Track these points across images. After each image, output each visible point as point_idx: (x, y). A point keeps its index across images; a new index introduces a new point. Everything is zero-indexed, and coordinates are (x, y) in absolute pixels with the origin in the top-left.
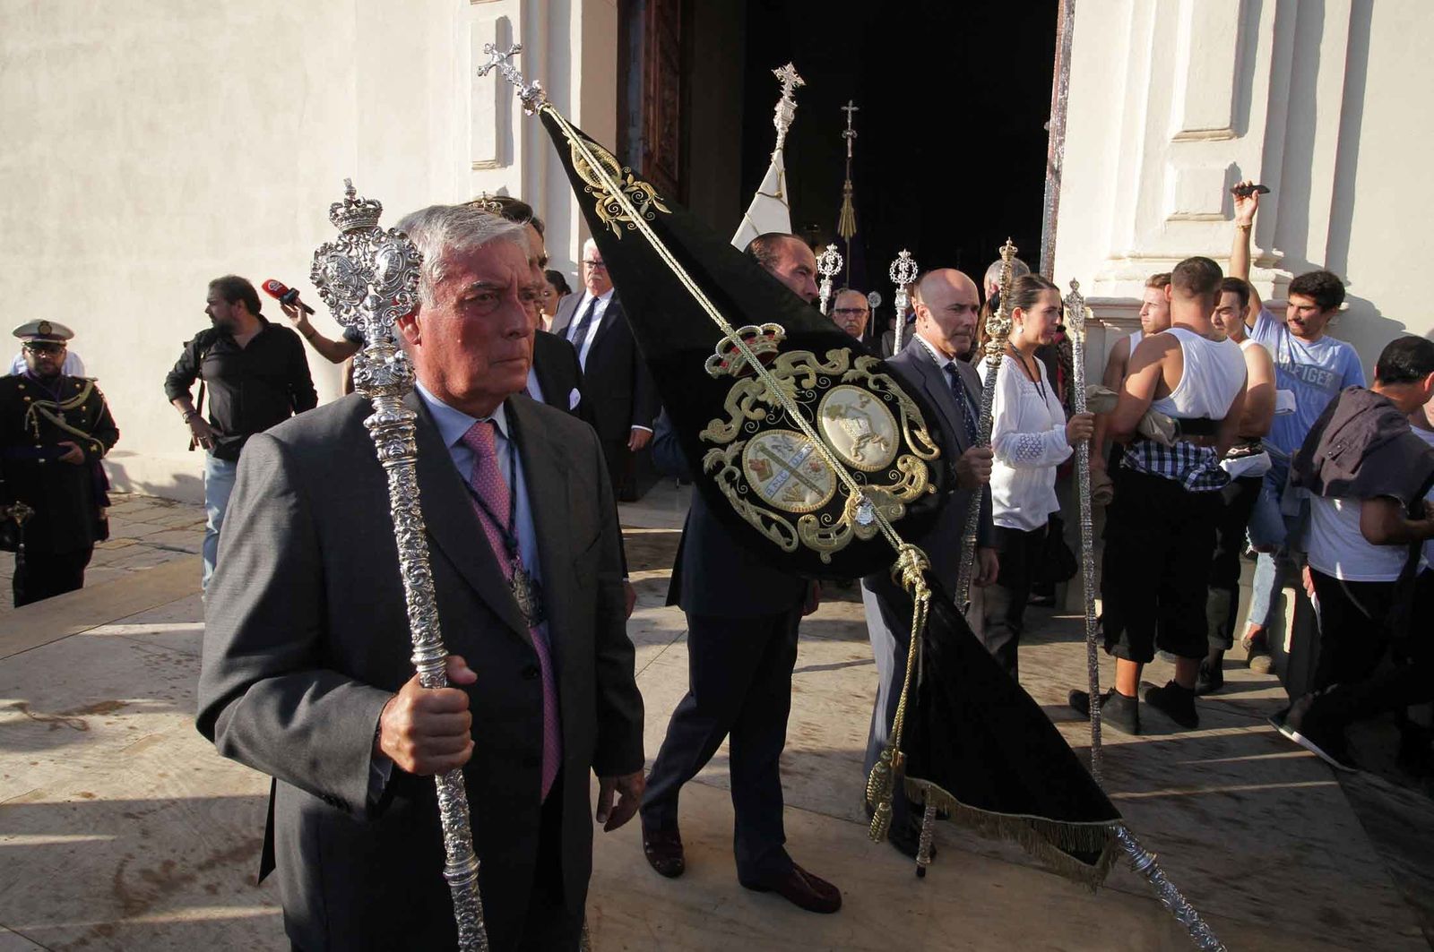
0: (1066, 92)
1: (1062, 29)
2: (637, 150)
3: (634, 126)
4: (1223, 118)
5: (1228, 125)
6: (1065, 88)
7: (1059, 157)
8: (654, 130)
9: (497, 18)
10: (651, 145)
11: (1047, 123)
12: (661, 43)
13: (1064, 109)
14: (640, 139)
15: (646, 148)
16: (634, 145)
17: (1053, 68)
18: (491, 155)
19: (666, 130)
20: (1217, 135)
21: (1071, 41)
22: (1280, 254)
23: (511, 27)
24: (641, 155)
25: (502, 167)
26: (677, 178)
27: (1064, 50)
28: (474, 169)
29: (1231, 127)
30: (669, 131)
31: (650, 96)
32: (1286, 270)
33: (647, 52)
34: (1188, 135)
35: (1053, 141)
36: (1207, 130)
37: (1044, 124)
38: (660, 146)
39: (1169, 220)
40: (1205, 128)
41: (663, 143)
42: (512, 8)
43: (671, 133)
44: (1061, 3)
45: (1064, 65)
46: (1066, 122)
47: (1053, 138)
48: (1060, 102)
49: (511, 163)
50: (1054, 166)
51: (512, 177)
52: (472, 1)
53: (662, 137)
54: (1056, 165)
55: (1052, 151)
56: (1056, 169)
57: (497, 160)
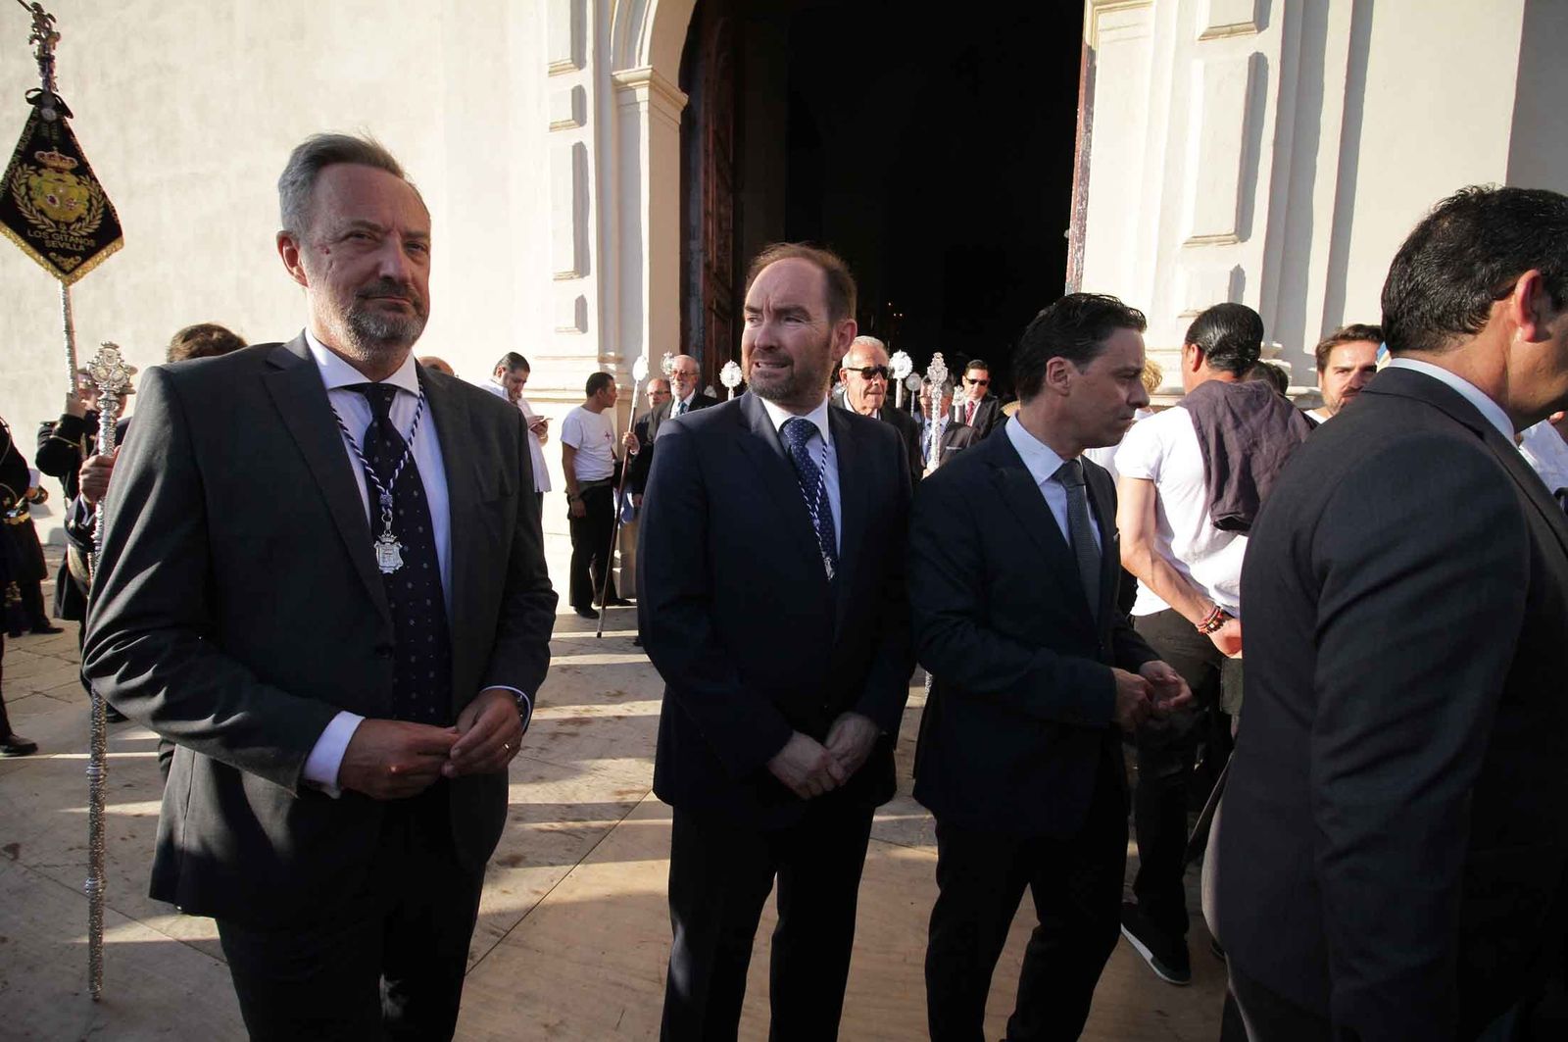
0: (1084, 203)
1: (1080, 145)
2: (698, 261)
3: (694, 239)
4: (1228, 224)
5: (1233, 231)
6: (1085, 198)
7: (1078, 262)
8: (712, 240)
9: (573, 144)
10: (710, 255)
11: (1067, 232)
12: (717, 164)
13: (1083, 217)
14: (700, 251)
15: (706, 259)
16: (696, 256)
17: (1072, 182)
18: (570, 266)
19: (722, 242)
20: (1222, 241)
21: (1088, 157)
22: (1279, 346)
23: (586, 152)
24: (701, 265)
25: (580, 277)
26: (731, 285)
27: (1082, 164)
28: (555, 280)
29: (1235, 233)
30: (726, 241)
31: (708, 212)
32: (1284, 360)
33: (706, 172)
34: (1197, 241)
35: (1072, 248)
36: (1214, 236)
37: (1064, 232)
38: (718, 257)
39: (1180, 317)
40: (1212, 234)
41: (720, 254)
42: (587, 135)
43: (726, 245)
44: (1079, 121)
45: (1082, 179)
46: (1085, 230)
47: (1072, 244)
48: (1079, 214)
49: (588, 273)
50: (1072, 270)
51: (589, 286)
52: (551, 128)
53: (719, 248)
54: (1075, 269)
55: (1072, 257)
56: (1075, 272)
57: (575, 272)
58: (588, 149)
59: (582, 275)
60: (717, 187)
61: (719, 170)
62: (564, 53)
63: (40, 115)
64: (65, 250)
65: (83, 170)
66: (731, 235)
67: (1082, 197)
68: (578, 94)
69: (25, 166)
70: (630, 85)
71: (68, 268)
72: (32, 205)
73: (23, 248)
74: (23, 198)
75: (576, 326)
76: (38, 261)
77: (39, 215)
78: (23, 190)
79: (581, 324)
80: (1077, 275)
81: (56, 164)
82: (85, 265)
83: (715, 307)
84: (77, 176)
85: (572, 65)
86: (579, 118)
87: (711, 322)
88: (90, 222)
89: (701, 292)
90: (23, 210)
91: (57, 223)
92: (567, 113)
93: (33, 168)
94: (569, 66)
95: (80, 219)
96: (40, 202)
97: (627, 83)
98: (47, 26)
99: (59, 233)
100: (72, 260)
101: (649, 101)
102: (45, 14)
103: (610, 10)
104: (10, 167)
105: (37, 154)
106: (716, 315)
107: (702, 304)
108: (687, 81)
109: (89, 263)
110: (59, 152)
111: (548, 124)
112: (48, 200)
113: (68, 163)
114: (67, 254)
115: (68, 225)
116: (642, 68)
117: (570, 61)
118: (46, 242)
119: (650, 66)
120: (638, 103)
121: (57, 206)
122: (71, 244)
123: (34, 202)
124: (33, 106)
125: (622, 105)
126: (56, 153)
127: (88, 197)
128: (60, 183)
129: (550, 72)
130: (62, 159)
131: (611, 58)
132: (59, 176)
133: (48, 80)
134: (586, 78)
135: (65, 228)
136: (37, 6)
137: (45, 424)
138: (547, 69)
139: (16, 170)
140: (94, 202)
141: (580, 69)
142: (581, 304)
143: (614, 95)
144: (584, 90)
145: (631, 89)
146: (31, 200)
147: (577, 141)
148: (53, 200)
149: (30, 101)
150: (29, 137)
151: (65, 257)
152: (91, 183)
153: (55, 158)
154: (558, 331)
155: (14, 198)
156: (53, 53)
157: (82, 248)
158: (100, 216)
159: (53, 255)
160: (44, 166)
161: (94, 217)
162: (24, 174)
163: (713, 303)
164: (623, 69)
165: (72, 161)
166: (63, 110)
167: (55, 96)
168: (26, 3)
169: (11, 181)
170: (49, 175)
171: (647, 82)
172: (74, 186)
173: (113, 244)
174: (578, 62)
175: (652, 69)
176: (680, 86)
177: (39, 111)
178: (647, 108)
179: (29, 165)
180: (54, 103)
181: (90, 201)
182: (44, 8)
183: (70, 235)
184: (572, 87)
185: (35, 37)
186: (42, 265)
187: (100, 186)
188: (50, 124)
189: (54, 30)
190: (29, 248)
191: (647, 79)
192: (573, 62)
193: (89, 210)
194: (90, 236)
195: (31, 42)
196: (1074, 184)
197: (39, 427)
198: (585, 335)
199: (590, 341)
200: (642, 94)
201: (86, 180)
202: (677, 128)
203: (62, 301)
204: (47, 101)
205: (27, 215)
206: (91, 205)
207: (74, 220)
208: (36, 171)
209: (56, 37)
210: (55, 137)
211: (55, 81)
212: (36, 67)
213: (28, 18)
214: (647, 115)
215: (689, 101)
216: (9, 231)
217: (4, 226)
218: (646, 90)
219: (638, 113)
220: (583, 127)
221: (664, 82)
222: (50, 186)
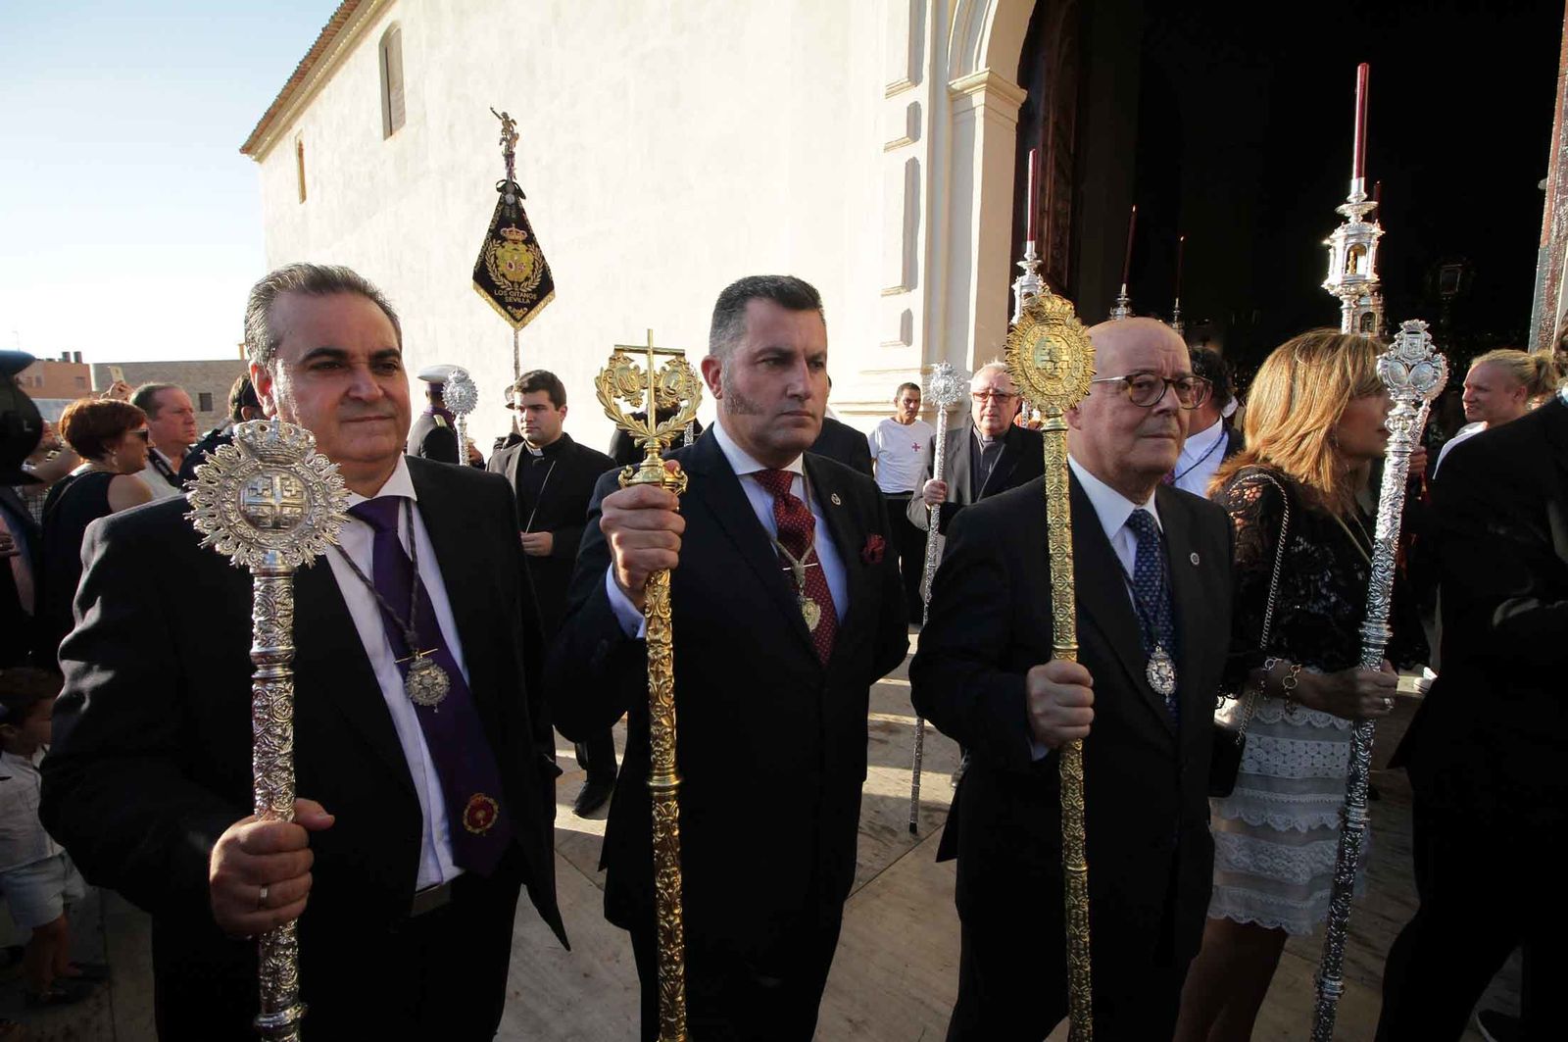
7: (1560, 219)
8: (1047, 242)
9: (907, 160)
11: (1542, 182)
12: (1056, 158)
18: (899, 283)
19: (1058, 239)
23: (919, 166)
25: (907, 291)
28: (883, 295)
37: (1537, 181)
41: (1055, 253)
42: (920, 150)
43: (1061, 243)
47: (1551, 198)
48: (1564, 154)
49: (916, 287)
50: (1551, 230)
51: (916, 300)
52: (886, 149)
53: (1053, 248)
54: (1555, 229)
55: (1550, 214)
56: (1555, 234)
57: (903, 287)
58: (920, 163)
59: (909, 290)
60: (1055, 183)
61: (1058, 165)
62: (902, 72)
63: (505, 201)
64: (517, 303)
65: (530, 240)
66: (1068, 232)
68: (914, 110)
69: (494, 241)
70: (966, 92)
71: (519, 317)
73: (491, 304)
74: (492, 266)
75: (902, 340)
76: (500, 313)
77: (501, 278)
78: (492, 259)
79: (906, 338)
80: (1558, 236)
81: (512, 237)
82: (529, 315)
84: (527, 245)
85: (909, 83)
86: (913, 133)
88: (534, 280)
90: (492, 275)
91: (512, 283)
92: (901, 130)
93: (499, 241)
94: (905, 84)
95: (527, 279)
96: (503, 268)
97: (962, 91)
98: (510, 129)
99: (514, 290)
100: (522, 311)
101: (985, 105)
102: (511, 120)
103: (949, 15)
104: (485, 244)
105: (503, 229)
108: (1024, 80)
109: (532, 312)
110: (516, 227)
111: (883, 145)
112: (507, 265)
113: (521, 235)
114: (518, 306)
115: (520, 284)
116: (979, 71)
117: (907, 80)
118: (506, 298)
119: (988, 69)
120: (974, 109)
121: (513, 270)
122: (522, 298)
123: (500, 269)
124: (499, 194)
125: (958, 114)
126: (513, 229)
127: (534, 260)
128: (516, 252)
129: (887, 95)
130: (518, 233)
131: (948, 67)
132: (515, 246)
133: (510, 173)
134: (921, 94)
135: (517, 286)
136: (505, 115)
137: (498, 439)
138: (885, 91)
139: (488, 245)
140: (537, 265)
141: (917, 85)
142: (907, 317)
143: (950, 104)
144: (919, 106)
145: (967, 95)
146: (497, 267)
147: (911, 156)
148: (511, 266)
149: (498, 190)
150: (498, 218)
151: (517, 309)
152: (535, 250)
153: (514, 233)
154: (883, 345)
155: (486, 266)
156: (514, 150)
157: (528, 301)
158: (540, 275)
159: (509, 307)
160: (504, 239)
161: (536, 275)
162: (493, 247)
164: (959, 77)
165: (524, 234)
166: (519, 193)
167: (514, 183)
168: (497, 112)
169: (485, 253)
170: (509, 246)
171: (985, 85)
172: (524, 254)
173: (548, 295)
174: (915, 78)
175: (990, 71)
176: (1019, 84)
177: (504, 196)
178: (983, 113)
179: (496, 240)
180: (514, 189)
181: (534, 264)
182: (509, 117)
183: (521, 292)
184: (908, 104)
185: (503, 139)
186: (502, 316)
187: (541, 251)
188: (510, 206)
189: (515, 132)
190: (495, 303)
191: (986, 82)
192: (909, 80)
193: (533, 271)
194: (534, 291)
195: (501, 144)
197: (494, 441)
198: (910, 350)
199: (914, 355)
200: (978, 99)
201: (532, 247)
202: (1015, 125)
203: (513, 344)
204: (510, 188)
205: (494, 279)
206: (535, 267)
207: (523, 280)
208: (501, 244)
209: (515, 137)
210: (514, 216)
211: (515, 172)
212: (503, 163)
213: (499, 125)
214: (982, 119)
215: (1028, 97)
216: (482, 291)
217: (479, 287)
218: (982, 94)
219: (973, 119)
220: (917, 143)
221: (1001, 81)
222: (509, 254)
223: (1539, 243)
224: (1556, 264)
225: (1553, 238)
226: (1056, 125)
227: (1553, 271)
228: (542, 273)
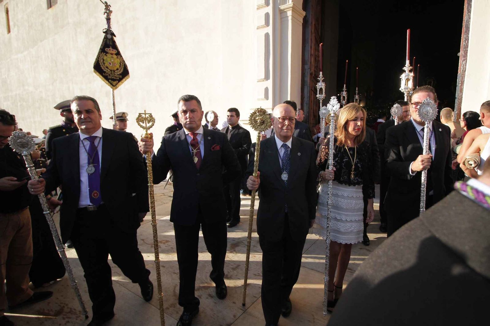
0: (466, 42)
1: (465, 18)
2: (308, 72)
3: (307, 65)
6: (467, 39)
7: (463, 65)
8: (313, 66)
10: (312, 70)
11: (459, 53)
13: (466, 47)
14: (308, 69)
15: (311, 71)
16: (307, 71)
17: (462, 33)
18: (263, 77)
21: (468, 23)
24: (309, 74)
25: (266, 80)
27: (466, 25)
28: (258, 82)
30: (317, 65)
31: (312, 54)
33: (311, 39)
35: (461, 59)
37: (457, 54)
38: (315, 71)
42: (270, 30)
44: (465, 9)
45: (466, 32)
46: (467, 53)
48: (464, 45)
49: (269, 79)
50: (461, 69)
51: (269, 84)
52: (257, 28)
54: (462, 69)
55: (461, 64)
56: (462, 70)
57: (265, 79)
58: (270, 35)
59: (267, 80)
60: (315, 45)
61: (316, 39)
62: (262, 1)
63: (107, 37)
65: (118, 54)
67: (466, 40)
68: (267, 15)
69: (103, 53)
70: (285, 10)
71: (114, 85)
72: (104, 65)
73: (102, 79)
74: (102, 63)
75: (265, 98)
76: (106, 83)
77: (106, 69)
78: (102, 60)
79: (267, 97)
80: (463, 71)
81: (110, 52)
82: (119, 84)
83: (313, 89)
84: (117, 56)
85: (265, 5)
86: (267, 24)
87: (312, 95)
88: (120, 70)
89: (309, 83)
90: (101, 67)
91: (111, 70)
92: (263, 22)
93: (105, 53)
94: (264, 6)
95: (117, 69)
96: (107, 64)
98: (109, 8)
99: (112, 74)
100: (115, 82)
101: (292, 16)
102: (108, 5)
104: (99, 54)
105: (106, 49)
106: (314, 92)
107: (309, 88)
108: (305, 8)
109: (120, 83)
110: (112, 48)
111: (256, 27)
112: (109, 63)
113: (114, 52)
114: (114, 80)
115: (114, 71)
116: (289, 4)
117: (264, 4)
118: (108, 77)
119: (293, 3)
120: (288, 17)
121: (111, 65)
122: (115, 77)
124: (104, 34)
125: (283, 18)
126: (111, 49)
127: (120, 62)
128: (112, 58)
129: (257, 9)
130: (113, 50)
131: (279, 1)
132: (112, 56)
133: (109, 26)
134: (269, 9)
135: (113, 72)
136: (106, 2)
138: (256, 7)
139: (100, 55)
140: (121, 64)
141: (268, 6)
142: (267, 90)
143: (280, 14)
144: (269, 14)
145: (286, 12)
146: (104, 64)
147: (266, 32)
148: (110, 64)
149: (104, 32)
150: (104, 44)
151: (113, 81)
152: (120, 58)
153: (111, 50)
154: (259, 100)
155: (99, 63)
156: (110, 17)
157: (118, 78)
158: (123, 68)
159: (110, 80)
160: (107, 53)
161: (121, 68)
162: (102, 55)
163: (312, 87)
164: (282, 5)
165: (115, 51)
166: (113, 34)
167: (111, 30)
168: (103, 2)
169: (99, 58)
170: (109, 55)
171: (291, 9)
172: (116, 59)
173: (127, 77)
174: (267, 4)
175: (293, 4)
176: (303, 9)
177: (106, 36)
178: (291, 18)
179: (104, 53)
180: (110, 33)
181: (120, 63)
182: (108, 3)
183: (115, 74)
184: (265, 13)
185: (106, 12)
186: (107, 84)
187: (123, 59)
188: (109, 39)
189: (111, 10)
190: (104, 79)
191: (292, 8)
192: (265, 4)
193: (120, 66)
194: (120, 74)
195: (104, 14)
196: (462, 34)
198: (267, 101)
199: (269, 103)
200: (289, 13)
201: (119, 57)
202: (301, 25)
203: (112, 95)
204: (109, 32)
205: (103, 69)
206: (120, 64)
207: (116, 69)
208: (105, 55)
209: (111, 12)
210: (111, 44)
211: (111, 26)
212: (105, 22)
213: (104, 7)
214: (291, 21)
215: (306, 15)
216: (98, 73)
217: (96, 71)
218: (291, 12)
219: (288, 20)
220: (269, 27)
221: (297, 8)
222: (109, 59)
223: (458, 72)
224: (462, 79)
225: (461, 72)
226: (315, 25)
227: (462, 81)
228: (124, 67)
